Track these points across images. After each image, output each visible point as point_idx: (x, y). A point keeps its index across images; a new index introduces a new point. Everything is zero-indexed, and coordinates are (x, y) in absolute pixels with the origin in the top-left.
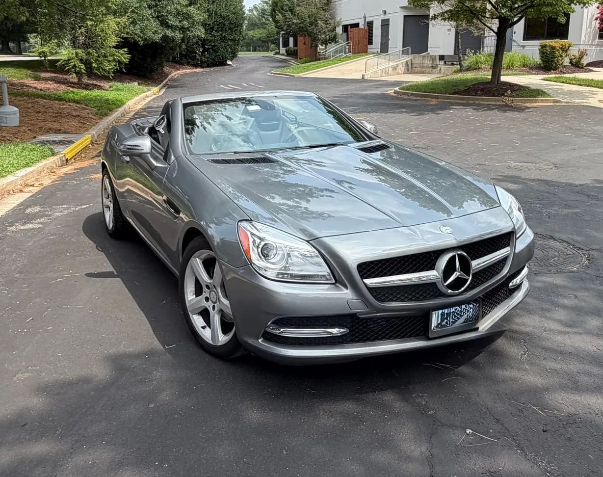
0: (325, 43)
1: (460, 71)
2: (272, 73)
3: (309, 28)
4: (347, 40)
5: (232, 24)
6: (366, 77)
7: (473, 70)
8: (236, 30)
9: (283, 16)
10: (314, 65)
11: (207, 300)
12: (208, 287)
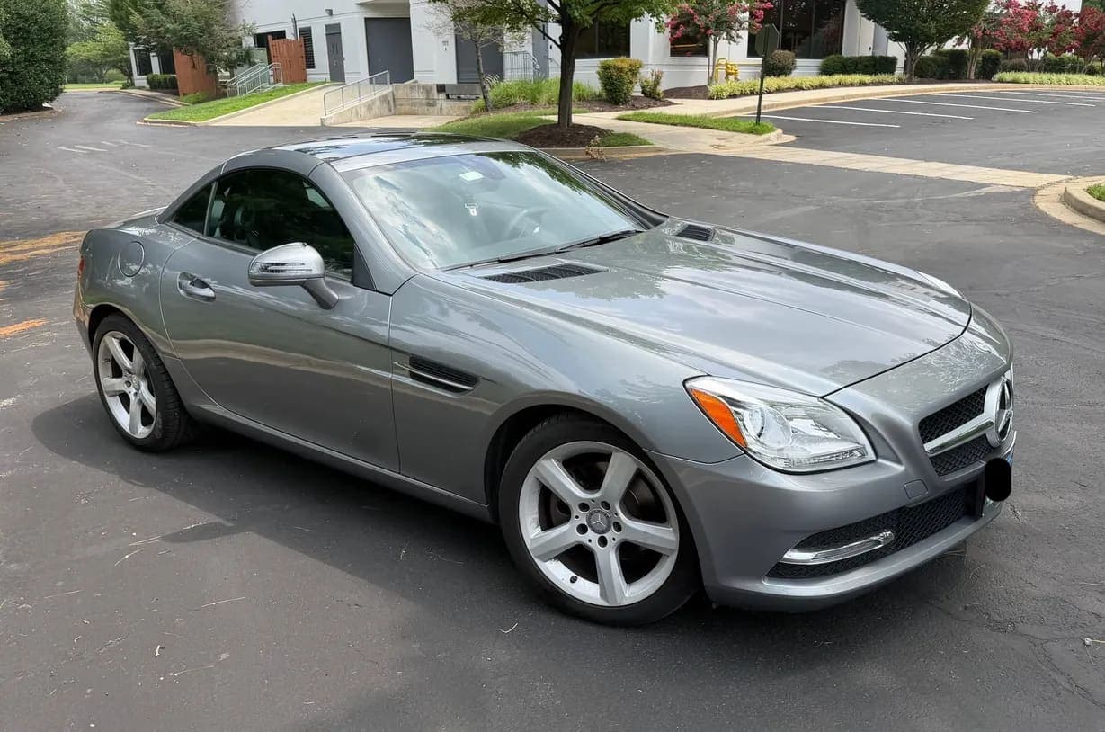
0: (231, 65)
1: (486, 109)
2: (146, 122)
3: (200, 39)
4: (270, 62)
5: (45, 32)
6: (328, 123)
7: (504, 107)
8: (54, 43)
9: (143, 17)
10: (225, 104)
11: (582, 529)
12: (584, 506)
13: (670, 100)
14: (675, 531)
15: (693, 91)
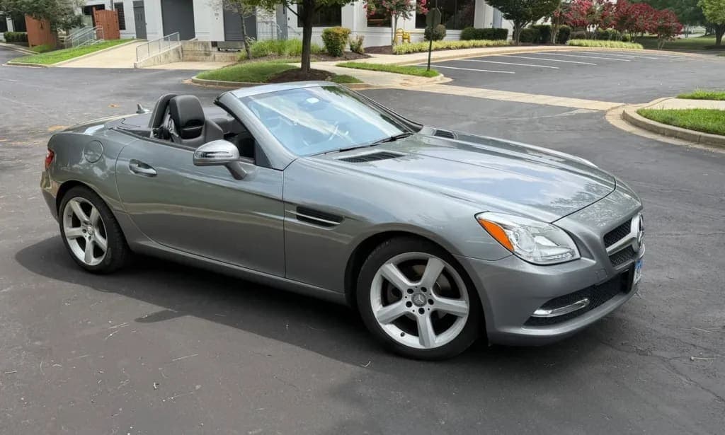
0: (67, 27)
1: (248, 58)
2: (9, 64)
3: (46, 9)
4: (94, 25)
6: (139, 66)
7: (260, 57)
10: (66, 53)
11: (409, 304)
12: (410, 291)
13: (369, 54)
14: (467, 303)
15: (383, 49)
